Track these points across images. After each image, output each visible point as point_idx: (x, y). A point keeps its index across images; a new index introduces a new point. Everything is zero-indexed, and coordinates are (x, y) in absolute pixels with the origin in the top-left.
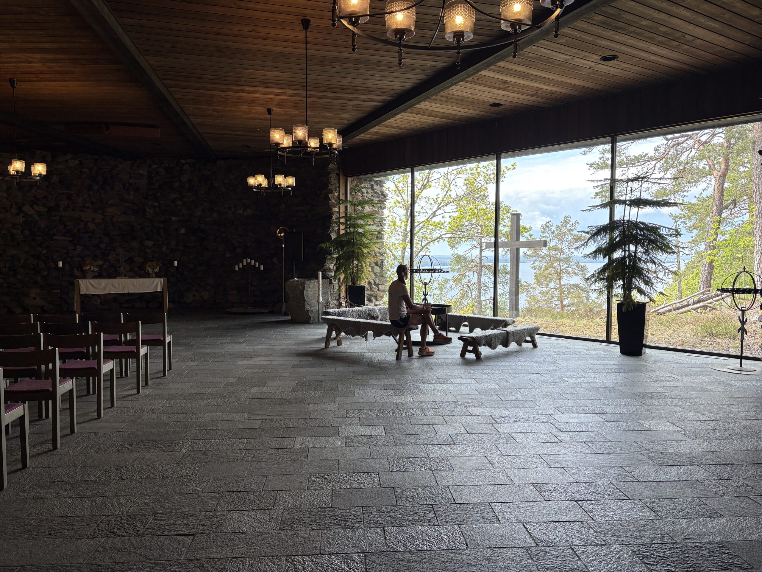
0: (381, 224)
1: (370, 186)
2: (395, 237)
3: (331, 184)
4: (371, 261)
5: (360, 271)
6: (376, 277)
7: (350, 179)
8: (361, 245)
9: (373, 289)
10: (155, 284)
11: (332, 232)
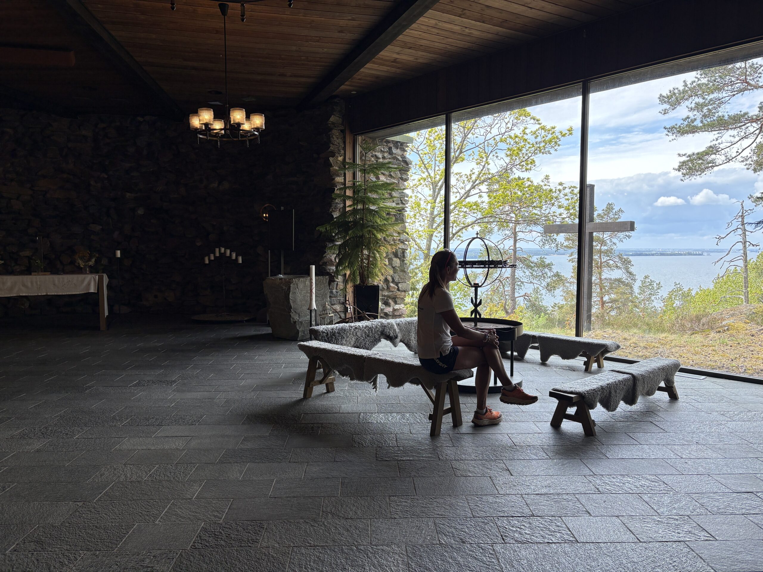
0: (401, 201)
1: (386, 149)
2: (420, 223)
3: (333, 144)
4: (388, 249)
5: (373, 265)
6: (395, 273)
7: (360, 138)
8: (373, 227)
9: (391, 288)
10: (86, 282)
11: (334, 211)
